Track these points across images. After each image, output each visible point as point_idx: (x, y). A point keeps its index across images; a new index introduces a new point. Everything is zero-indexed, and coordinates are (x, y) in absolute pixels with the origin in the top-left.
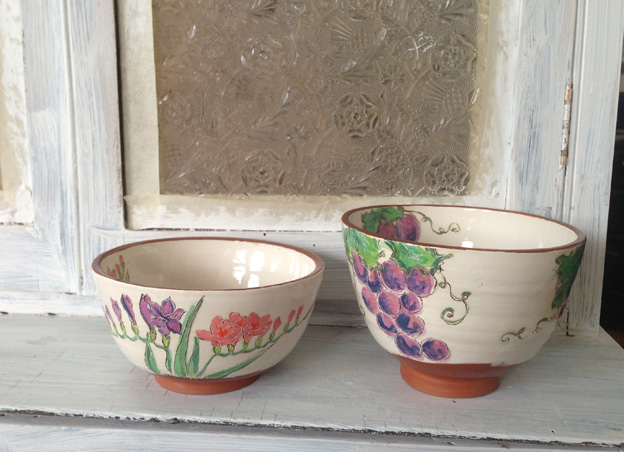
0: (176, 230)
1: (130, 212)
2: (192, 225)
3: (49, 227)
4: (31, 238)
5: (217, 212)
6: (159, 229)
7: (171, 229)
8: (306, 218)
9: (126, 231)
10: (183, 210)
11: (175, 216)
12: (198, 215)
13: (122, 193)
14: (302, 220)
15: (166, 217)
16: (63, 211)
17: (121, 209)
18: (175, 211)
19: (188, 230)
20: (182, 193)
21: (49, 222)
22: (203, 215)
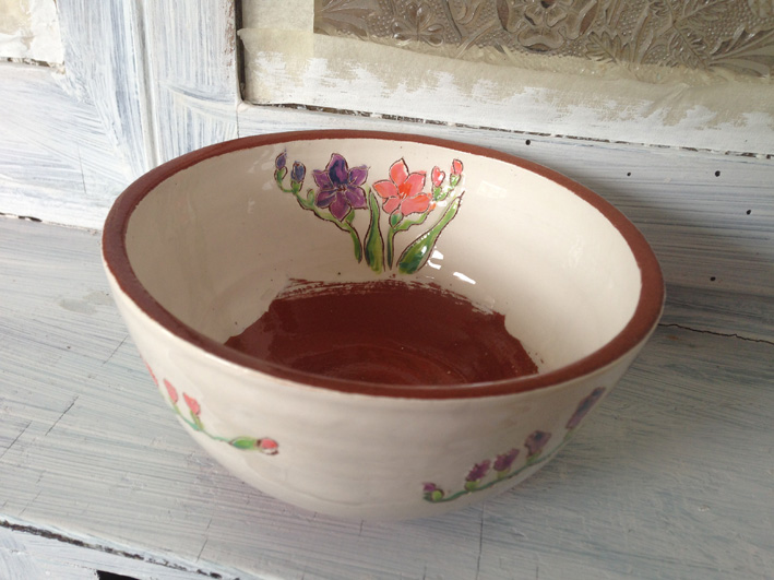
0: (343, 112)
1: (250, 65)
2: (378, 107)
3: (93, 76)
4: (63, 96)
5: (433, 83)
6: (311, 108)
7: (334, 111)
8: (623, 114)
9: (244, 106)
10: (360, 71)
11: (343, 83)
12: (392, 85)
13: (233, 22)
14: (612, 117)
15: (323, 83)
16: (117, 47)
17: (233, 57)
18: (345, 74)
19: (367, 115)
20: (361, 33)
21: (94, 68)
22: (402, 87)
